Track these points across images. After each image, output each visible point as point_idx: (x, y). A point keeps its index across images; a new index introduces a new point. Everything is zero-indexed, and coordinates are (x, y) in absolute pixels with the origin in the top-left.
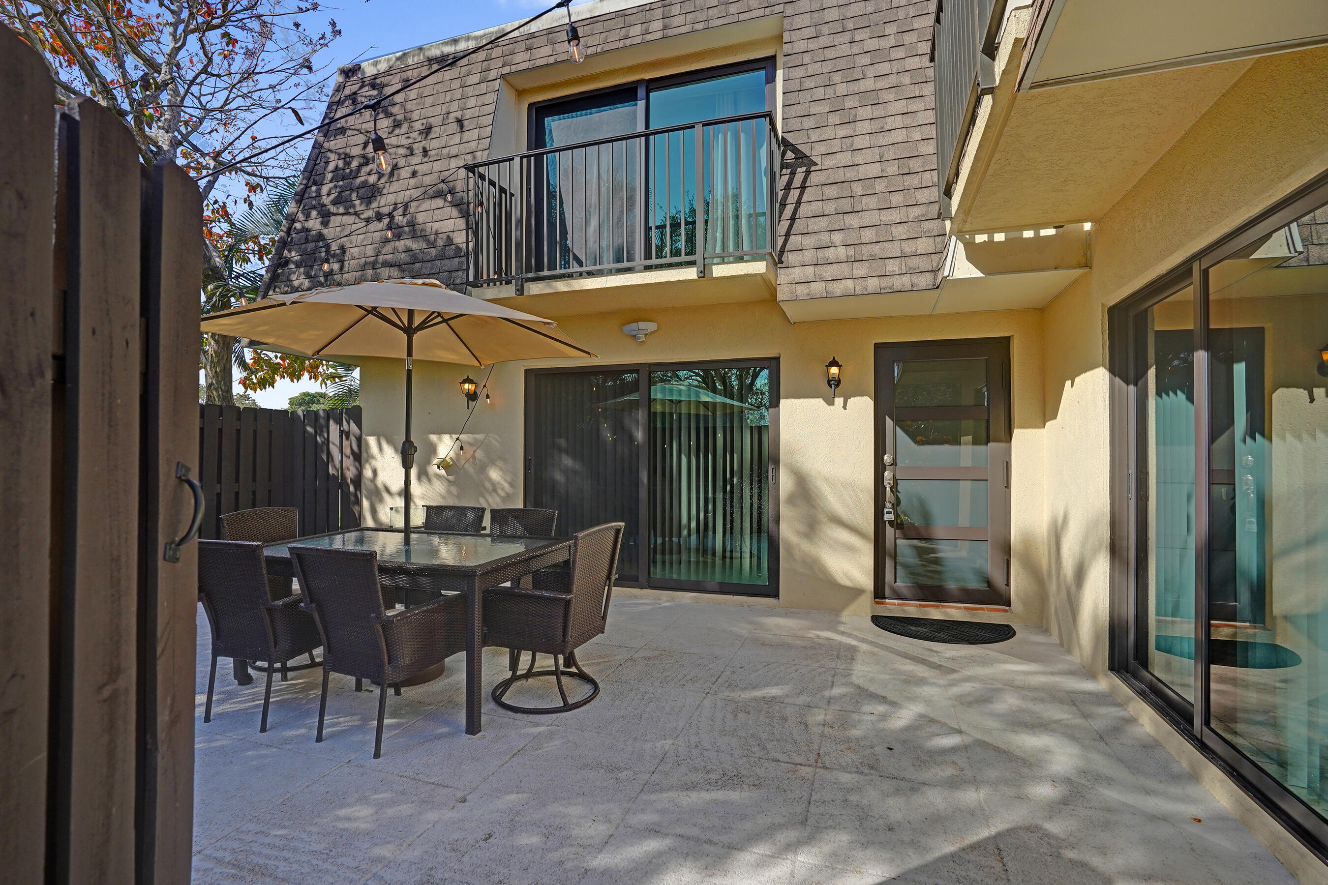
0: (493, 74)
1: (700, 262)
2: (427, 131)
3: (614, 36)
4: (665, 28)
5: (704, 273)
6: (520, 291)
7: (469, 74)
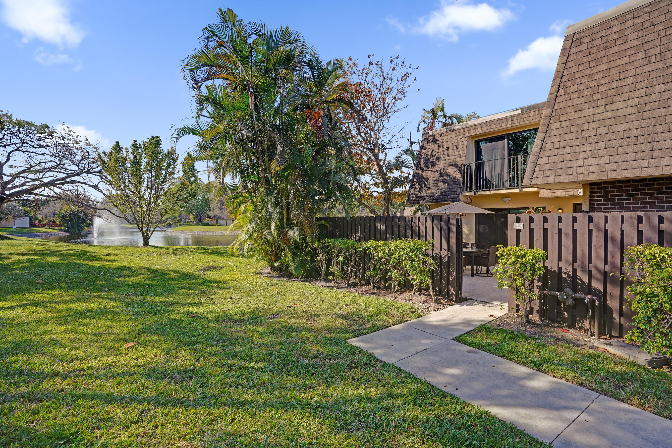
0: (465, 136)
1: (520, 188)
2: (448, 148)
3: (498, 126)
4: (512, 124)
5: (521, 190)
6: (475, 193)
7: (459, 135)
